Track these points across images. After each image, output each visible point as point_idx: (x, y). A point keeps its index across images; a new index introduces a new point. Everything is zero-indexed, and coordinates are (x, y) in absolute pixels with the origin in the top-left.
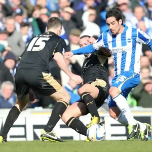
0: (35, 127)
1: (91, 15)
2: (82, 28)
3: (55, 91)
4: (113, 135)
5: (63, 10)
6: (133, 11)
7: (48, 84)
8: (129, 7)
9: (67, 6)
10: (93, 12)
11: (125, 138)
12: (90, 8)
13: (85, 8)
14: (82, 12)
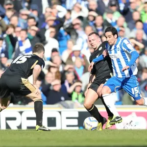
0: (8, 119)
1: (51, 32)
2: (44, 42)
3: (30, 92)
4: (67, 126)
5: (30, 28)
6: (84, 30)
7: (25, 87)
8: (81, 26)
9: (33, 25)
10: (53, 30)
11: (77, 128)
12: (51, 26)
13: (47, 27)
14: (45, 30)
